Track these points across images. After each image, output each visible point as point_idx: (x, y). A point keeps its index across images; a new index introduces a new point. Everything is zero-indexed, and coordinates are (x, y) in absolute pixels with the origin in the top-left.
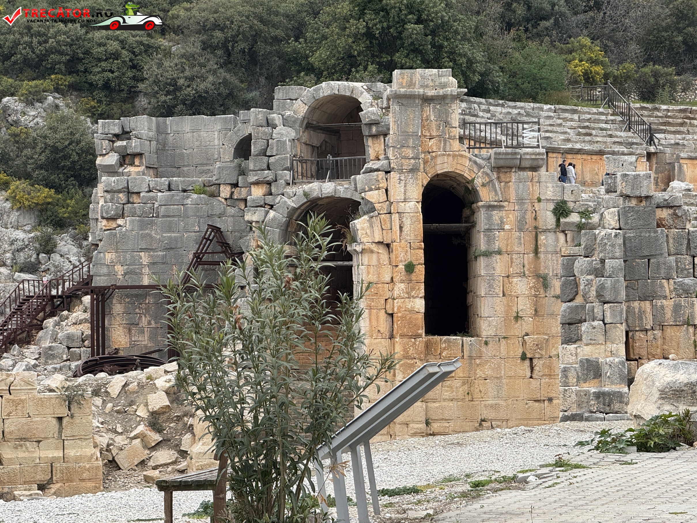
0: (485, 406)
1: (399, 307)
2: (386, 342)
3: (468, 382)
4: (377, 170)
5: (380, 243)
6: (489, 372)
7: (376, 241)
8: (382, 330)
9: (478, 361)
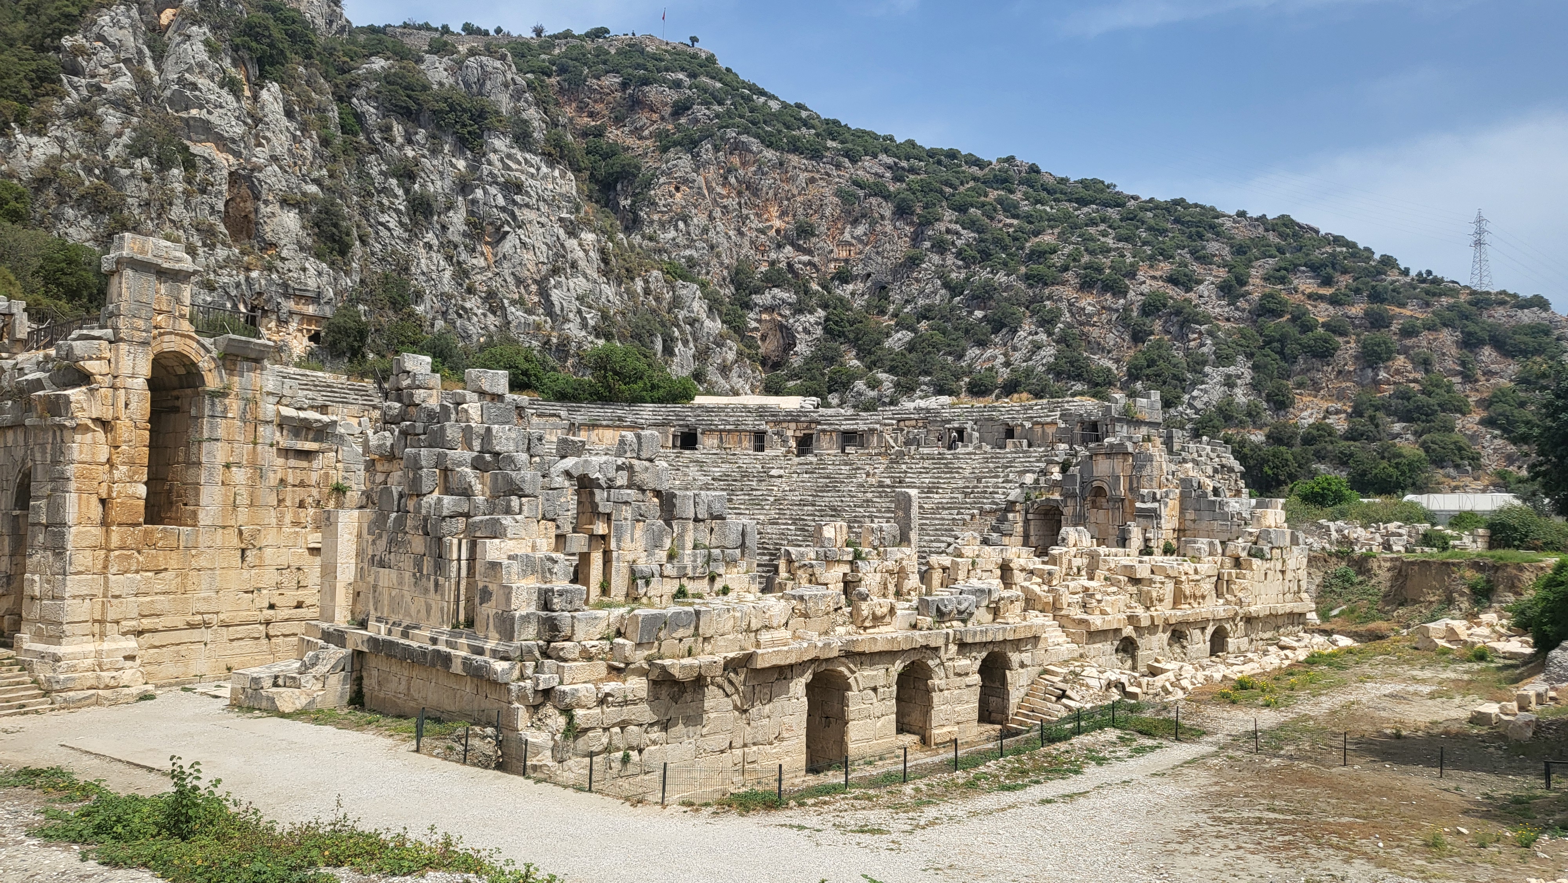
0: (198, 599)
1: (119, 492)
2: (98, 531)
3: (182, 573)
4: (99, 338)
5: (96, 420)
6: (204, 564)
7: (94, 417)
8: (93, 517)
9: (194, 552)
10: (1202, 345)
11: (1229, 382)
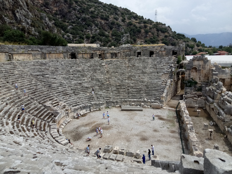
10: (122, 30)
11: (127, 37)
